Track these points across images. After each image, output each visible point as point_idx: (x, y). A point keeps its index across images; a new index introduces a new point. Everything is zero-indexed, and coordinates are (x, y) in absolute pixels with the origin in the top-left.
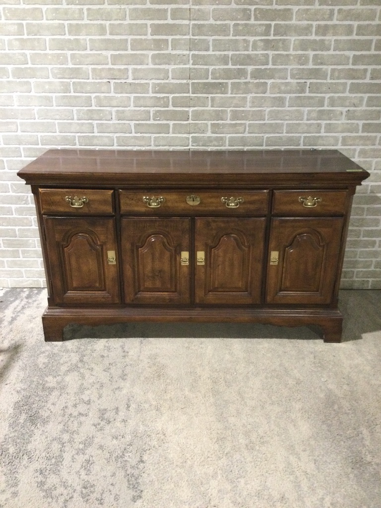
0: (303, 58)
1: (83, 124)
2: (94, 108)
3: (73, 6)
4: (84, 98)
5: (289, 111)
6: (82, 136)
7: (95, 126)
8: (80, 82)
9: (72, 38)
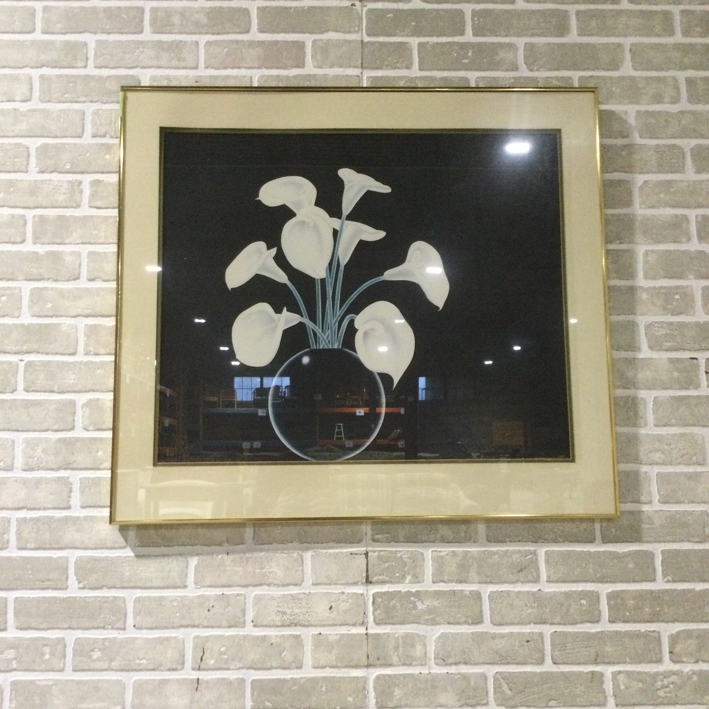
0: (677, 297)
1: (38, 482)
2: (79, 433)
3: (55, 176)
4: (53, 407)
5: (659, 439)
6: (32, 519)
7: (76, 487)
8: (49, 362)
9: (41, 249)
